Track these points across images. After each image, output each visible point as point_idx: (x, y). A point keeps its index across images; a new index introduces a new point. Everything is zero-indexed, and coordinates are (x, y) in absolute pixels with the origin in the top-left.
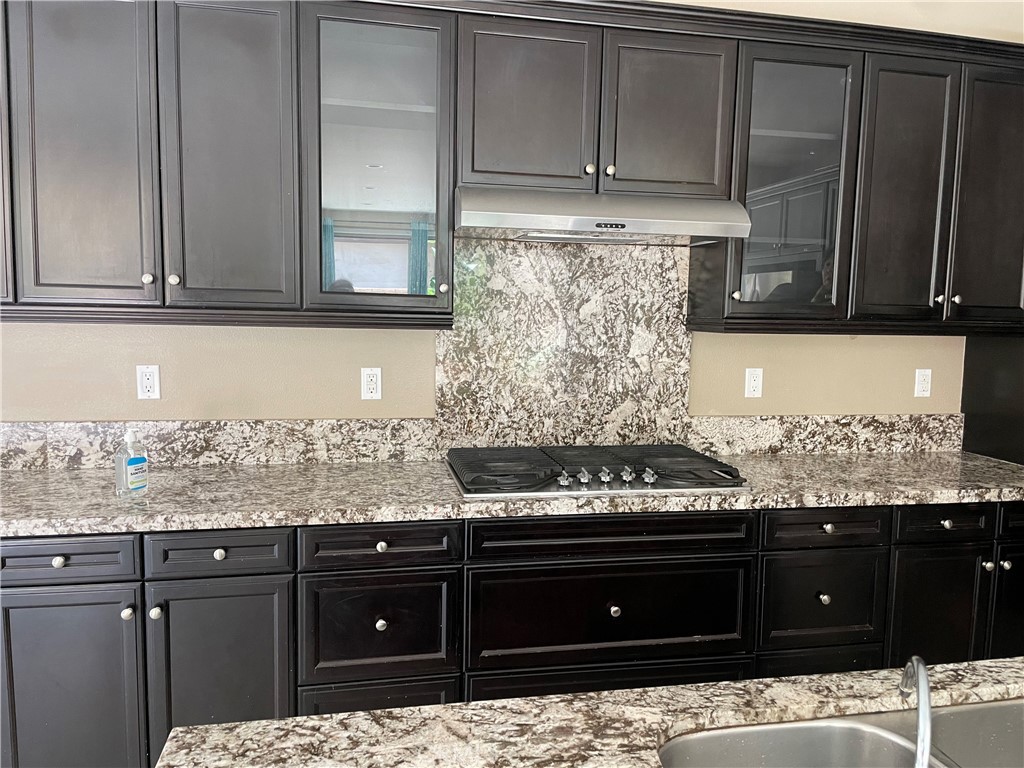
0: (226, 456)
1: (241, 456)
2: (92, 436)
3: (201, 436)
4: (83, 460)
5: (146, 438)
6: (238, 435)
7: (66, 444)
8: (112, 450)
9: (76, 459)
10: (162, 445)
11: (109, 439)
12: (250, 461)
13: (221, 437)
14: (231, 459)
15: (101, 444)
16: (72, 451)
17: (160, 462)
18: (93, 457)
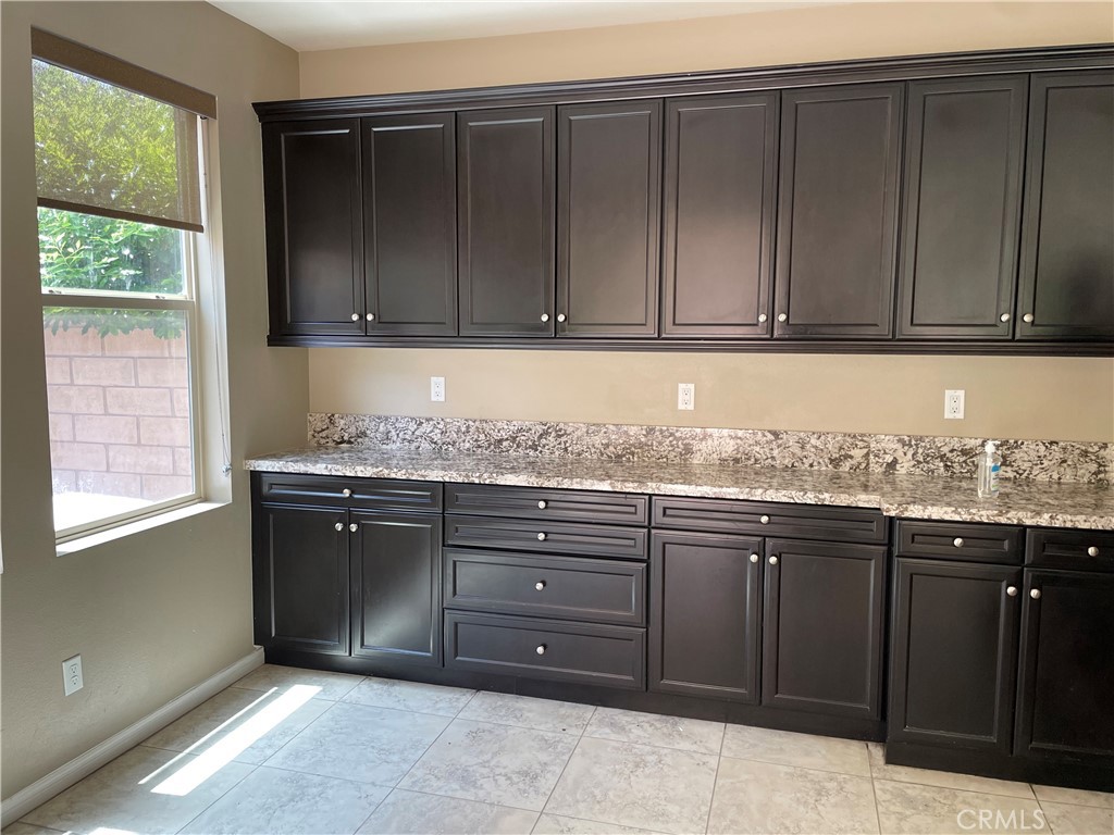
0: (1021, 472)
1: (1035, 473)
2: (906, 448)
3: (1000, 452)
4: (898, 467)
5: (952, 451)
6: (1033, 454)
7: (885, 453)
8: (921, 460)
9: (892, 465)
10: (964, 458)
11: (920, 451)
12: (1043, 477)
13: (1018, 454)
14: (1025, 474)
15: (913, 455)
16: (889, 459)
17: (961, 472)
18: (906, 465)
